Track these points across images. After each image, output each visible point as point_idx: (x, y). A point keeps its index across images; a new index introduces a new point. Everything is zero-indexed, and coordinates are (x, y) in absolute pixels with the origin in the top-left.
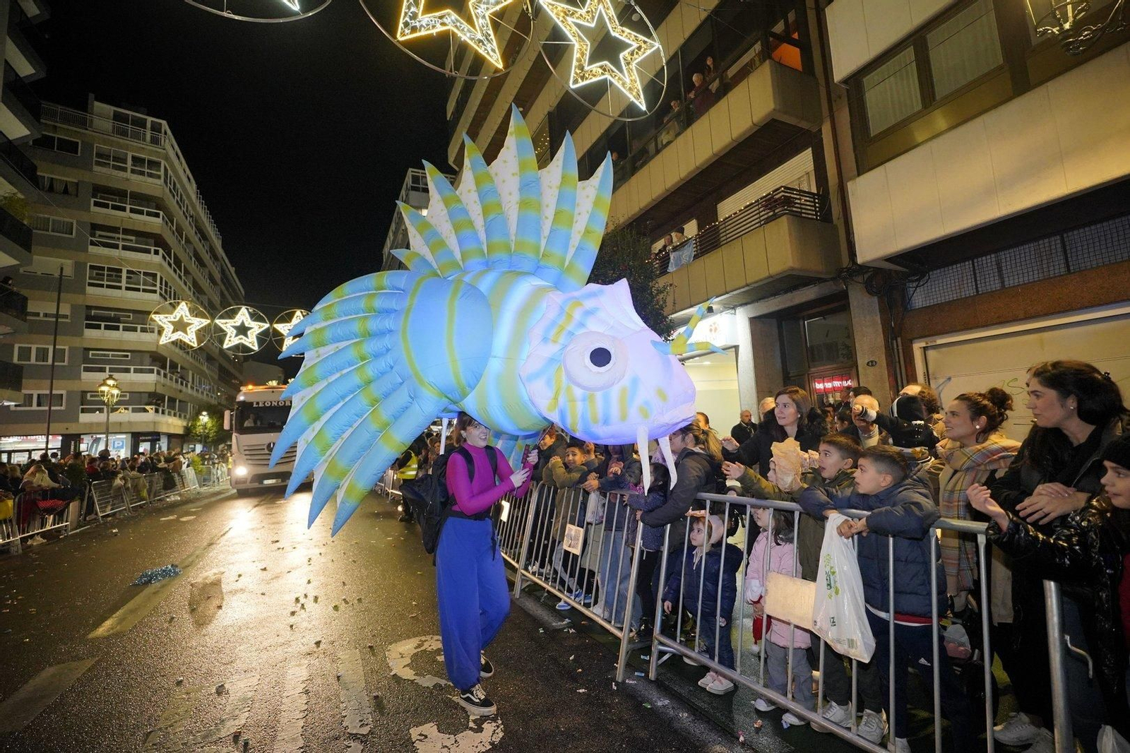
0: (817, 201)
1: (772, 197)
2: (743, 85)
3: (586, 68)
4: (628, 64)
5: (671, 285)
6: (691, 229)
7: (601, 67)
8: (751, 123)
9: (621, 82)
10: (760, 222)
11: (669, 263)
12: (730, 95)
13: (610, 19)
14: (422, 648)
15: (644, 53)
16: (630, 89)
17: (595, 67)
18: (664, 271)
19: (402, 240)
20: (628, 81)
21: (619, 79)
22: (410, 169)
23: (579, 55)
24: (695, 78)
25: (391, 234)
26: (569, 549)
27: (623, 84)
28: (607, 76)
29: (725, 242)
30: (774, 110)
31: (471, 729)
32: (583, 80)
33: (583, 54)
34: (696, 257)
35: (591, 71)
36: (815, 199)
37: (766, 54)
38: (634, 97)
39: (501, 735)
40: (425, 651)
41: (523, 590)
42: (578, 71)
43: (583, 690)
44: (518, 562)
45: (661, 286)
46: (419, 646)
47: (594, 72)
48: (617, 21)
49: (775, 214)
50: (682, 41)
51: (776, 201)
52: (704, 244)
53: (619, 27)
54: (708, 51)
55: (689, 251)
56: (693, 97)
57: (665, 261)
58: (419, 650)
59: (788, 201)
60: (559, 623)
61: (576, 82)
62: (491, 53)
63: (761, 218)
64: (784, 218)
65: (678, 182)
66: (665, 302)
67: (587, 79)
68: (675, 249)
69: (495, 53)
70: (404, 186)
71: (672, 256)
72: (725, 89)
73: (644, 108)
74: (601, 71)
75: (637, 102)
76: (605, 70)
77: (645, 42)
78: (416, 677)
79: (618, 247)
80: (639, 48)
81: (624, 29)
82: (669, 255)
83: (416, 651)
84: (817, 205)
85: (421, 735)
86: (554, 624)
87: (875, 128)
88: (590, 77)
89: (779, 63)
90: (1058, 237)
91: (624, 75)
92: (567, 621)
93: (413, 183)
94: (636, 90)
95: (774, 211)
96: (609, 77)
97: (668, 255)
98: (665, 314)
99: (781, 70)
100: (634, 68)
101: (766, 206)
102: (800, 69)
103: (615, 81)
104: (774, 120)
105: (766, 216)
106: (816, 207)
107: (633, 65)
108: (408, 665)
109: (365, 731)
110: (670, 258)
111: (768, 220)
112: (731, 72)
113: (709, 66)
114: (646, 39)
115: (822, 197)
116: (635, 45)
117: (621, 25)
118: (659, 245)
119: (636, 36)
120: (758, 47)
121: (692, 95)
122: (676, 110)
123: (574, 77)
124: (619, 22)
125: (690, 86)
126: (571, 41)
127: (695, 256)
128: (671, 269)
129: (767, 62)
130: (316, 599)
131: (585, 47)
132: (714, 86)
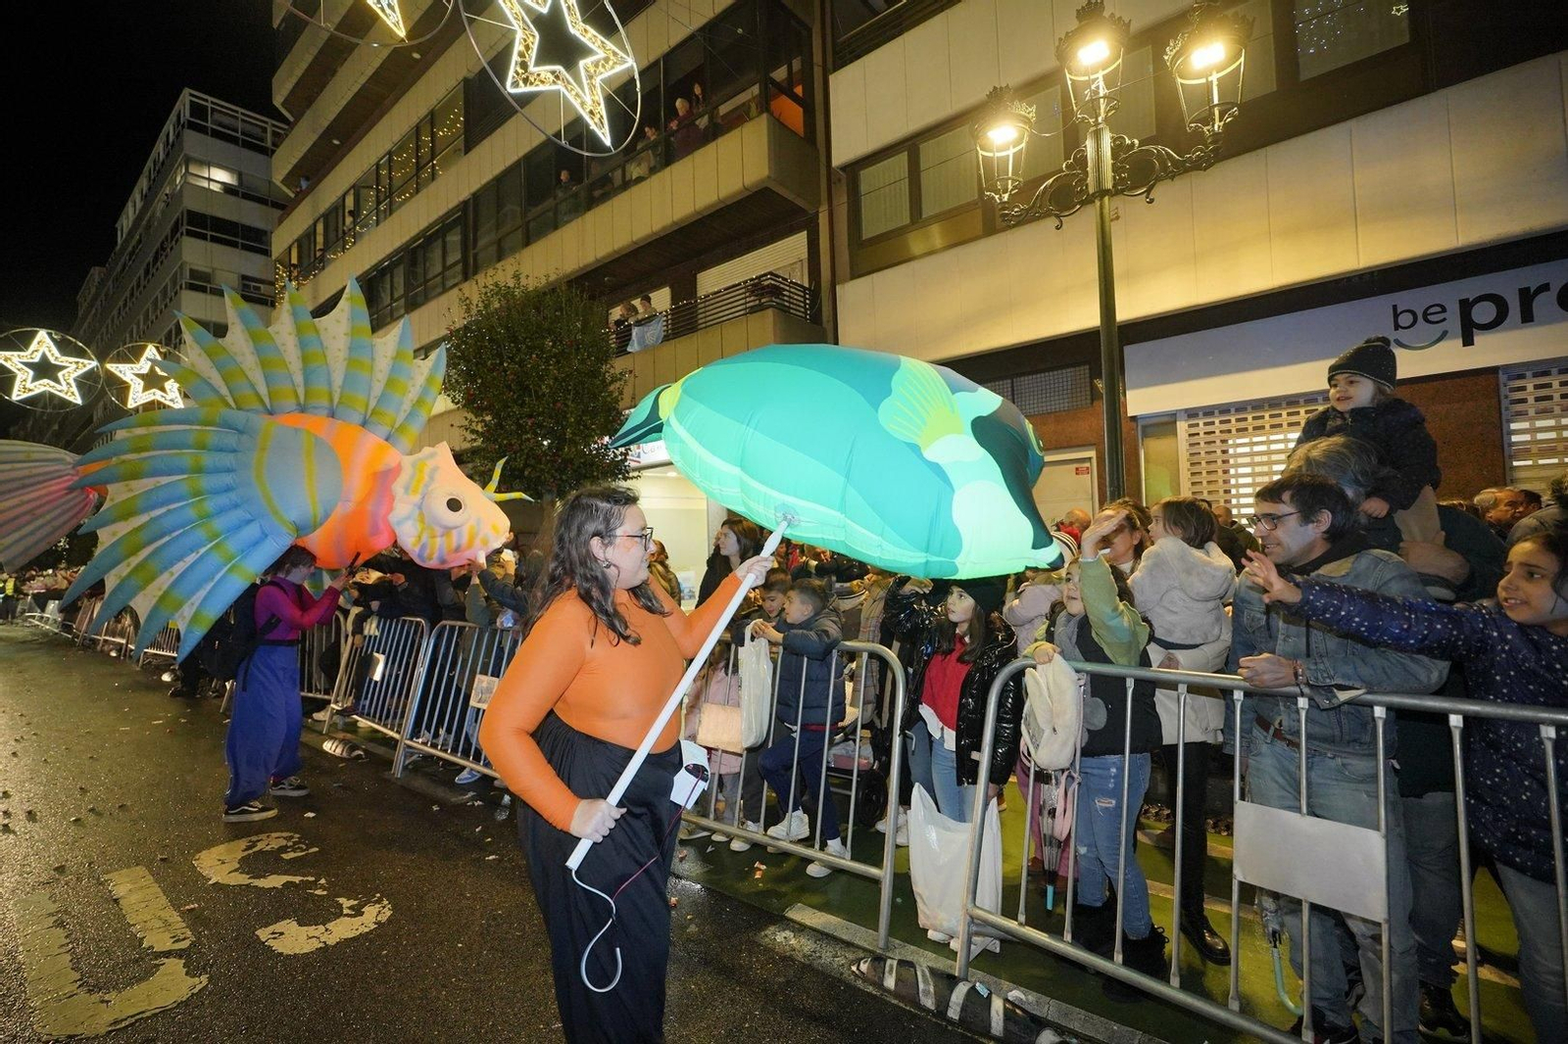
0: (807, 296)
1: (759, 283)
2: (735, 134)
3: (532, 68)
4: (591, 77)
5: (631, 372)
6: (662, 299)
7: (553, 72)
8: (741, 185)
9: (579, 101)
10: (745, 309)
11: (630, 340)
12: (720, 140)
13: (569, 8)
14: (255, 849)
15: (612, 68)
16: (591, 112)
17: (545, 70)
18: (622, 351)
19: (163, 212)
20: (588, 99)
21: (577, 95)
22: (187, 91)
23: (522, 48)
24: (679, 103)
25: (136, 195)
26: (479, 705)
27: (583, 104)
28: (560, 87)
29: (704, 325)
30: (769, 177)
31: (347, 915)
32: (526, 85)
33: (527, 48)
34: (667, 338)
35: (539, 75)
36: (805, 294)
37: (764, 104)
38: (596, 124)
39: (389, 913)
40: (261, 851)
41: (405, 768)
42: (520, 71)
43: (494, 857)
44: (398, 732)
45: (617, 372)
46: (249, 848)
47: (542, 77)
48: (578, 14)
49: (761, 305)
50: (666, 49)
51: (763, 288)
52: (678, 323)
53: (581, 23)
54: (696, 75)
55: (656, 330)
56: (675, 128)
57: (625, 338)
58: (250, 852)
59: (776, 291)
60: (461, 798)
61: (515, 84)
62: (388, 11)
63: (748, 305)
64: (770, 312)
65: (649, 236)
66: (621, 393)
67: (531, 84)
68: (639, 323)
69: (394, 11)
70: (173, 117)
71: (635, 331)
72: (715, 132)
73: (607, 141)
74: (552, 78)
75: (599, 133)
76: (557, 77)
77: (615, 54)
78: (250, 881)
79: (562, 313)
80: (607, 60)
81: (588, 27)
82: (631, 330)
83: (246, 853)
84: (808, 302)
85: (273, 933)
86: (453, 800)
87: (868, 233)
88: (537, 83)
89: (778, 120)
90: (1009, 381)
91: (582, 89)
92: (471, 794)
93: (191, 116)
94: (599, 116)
95: (760, 300)
96: (563, 90)
97: (629, 328)
98: (620, 408)
99: (779, 126)
100: (598, 85)
101: (753, 292)
102: (802, 134)
103: (571, 97)
104: (766, 188)
105: (751, 304)
106: (806, 304)
107: (597, 81)
108: (236, 870)
109: (184, 945)
110: (631, 335)
111: (753, 310)
112: (723, 109)
113: (697, 96)
114: (617, 50)
115: (814, 292)
116: (601, 54)
117: (584, 22)
118: (616, 313)
119: (602, 42)
120: (756, 90)
121: (674, 125)
122: (652, 139)
123: (514, 77)
124: (582, 16)
125: (672, 112)
126: (513, 26)
127: (665, 336)
128: (633, 347)
129: (765, 115)
130: (31, 815)
131: (531, 38)
132: (703, 122)
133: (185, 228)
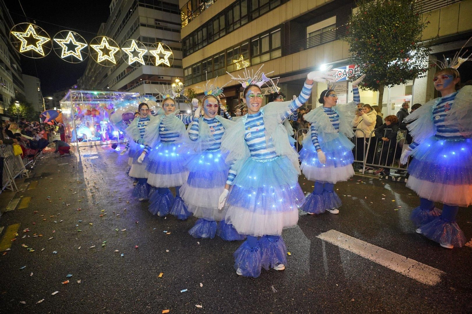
133: (138, 3)
